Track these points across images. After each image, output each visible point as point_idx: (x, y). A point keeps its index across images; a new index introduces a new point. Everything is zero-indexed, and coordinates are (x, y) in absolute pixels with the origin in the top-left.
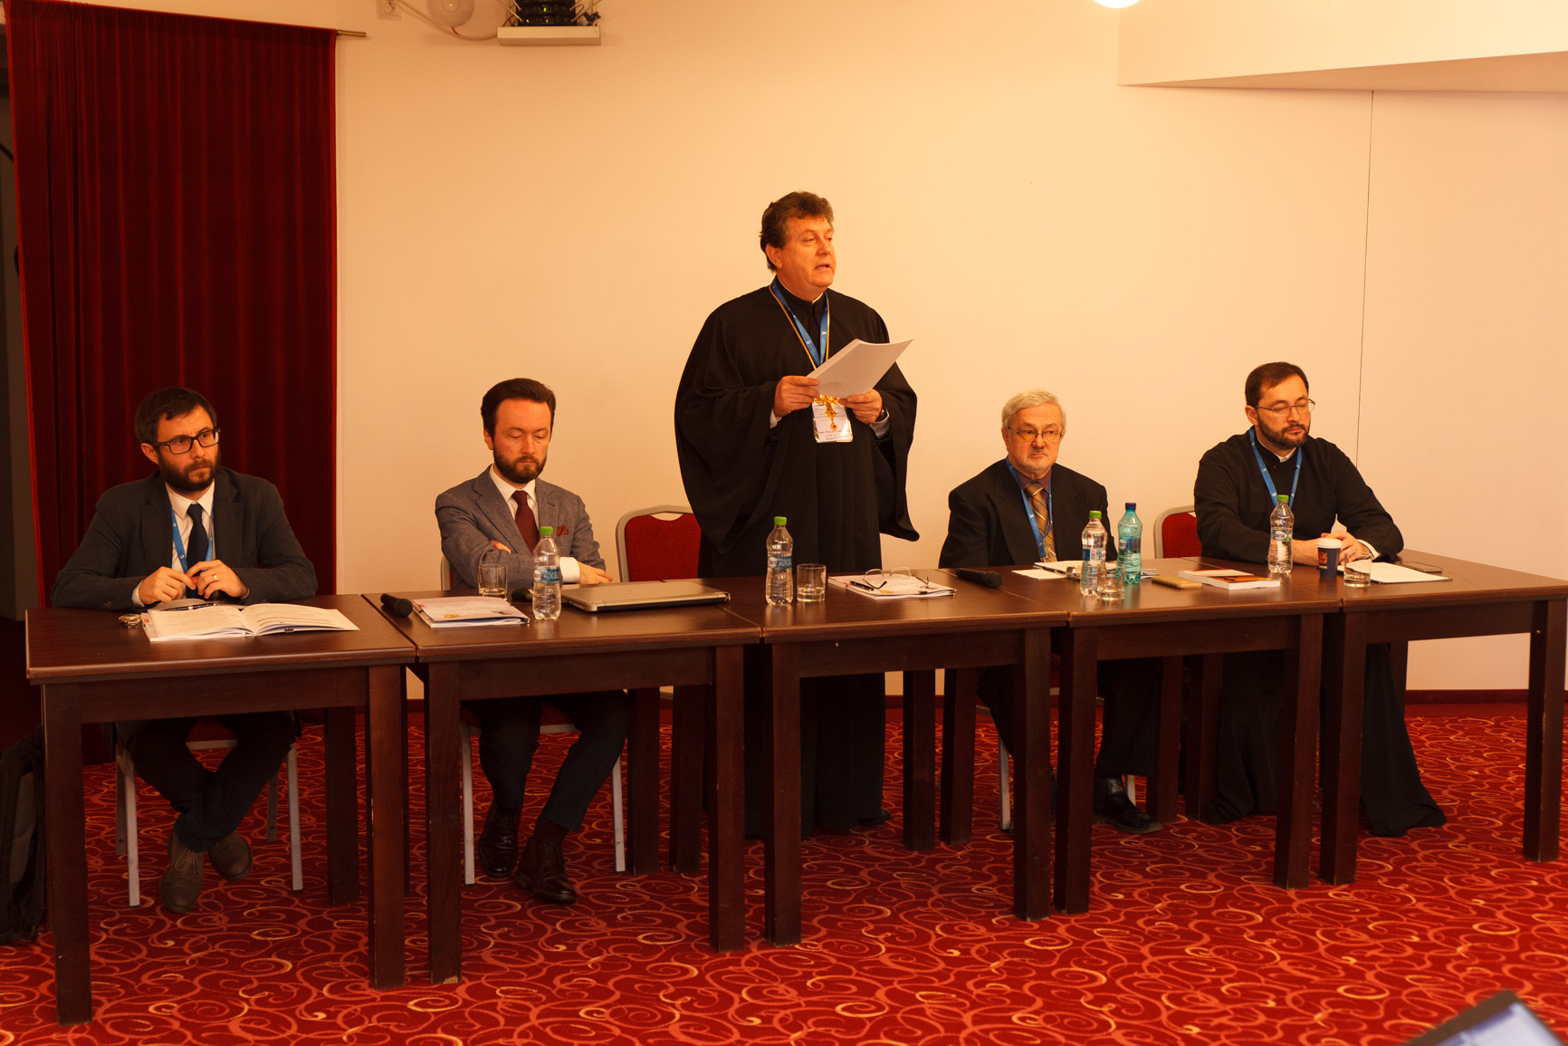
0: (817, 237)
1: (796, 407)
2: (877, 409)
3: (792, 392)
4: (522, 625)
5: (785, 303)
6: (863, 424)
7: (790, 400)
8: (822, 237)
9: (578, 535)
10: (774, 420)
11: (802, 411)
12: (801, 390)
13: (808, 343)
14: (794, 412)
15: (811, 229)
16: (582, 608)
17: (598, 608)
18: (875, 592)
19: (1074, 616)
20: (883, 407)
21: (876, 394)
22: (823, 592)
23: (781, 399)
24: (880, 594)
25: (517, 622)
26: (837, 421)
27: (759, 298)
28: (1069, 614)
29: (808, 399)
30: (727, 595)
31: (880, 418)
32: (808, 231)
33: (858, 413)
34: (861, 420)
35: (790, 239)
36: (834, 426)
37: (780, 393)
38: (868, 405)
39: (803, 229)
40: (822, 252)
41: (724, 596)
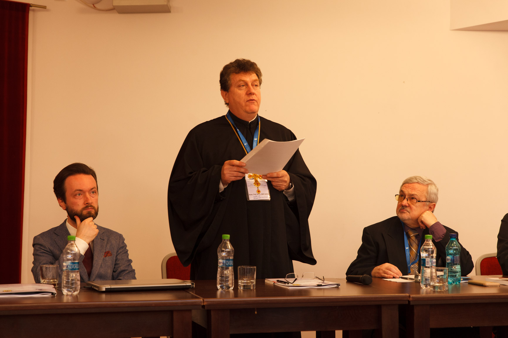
0: (246, 84)
1: (233, 179)
2: (286, 182)
3: (230, 170)
4: (52, 297)
5: (233, 122)
6: (278, 190)
7: (228, 175)
8: (250, 84)
9: (119, 257)
10: (222, 187)
11: (238, 181)
12: (235, 169)
13: (245, 144)
14: (233, 182)
15: (243, 79)
16: (97, 289)
17: (106, 289)
18: (290, 285)
19: (413, 298)
20: (291, 182)
21: (285, 172)
22: (255, 283)
23: (224, 174)
24: (293, 285)
25: (49, 295)
26: (260, 188)
27: (220, 121)
28: (409, 296)
29: (240, 174)
30: (193, 284)
31: (289, 188)
32: (240, 80)
33: (274, 184)
34: (277, 188)
35: (231, 85)
36: (259, 191)
37: (223, 171)
38: (280, 179)
39: (238, 79)
40: (249, 93)
41: (190, 284)
